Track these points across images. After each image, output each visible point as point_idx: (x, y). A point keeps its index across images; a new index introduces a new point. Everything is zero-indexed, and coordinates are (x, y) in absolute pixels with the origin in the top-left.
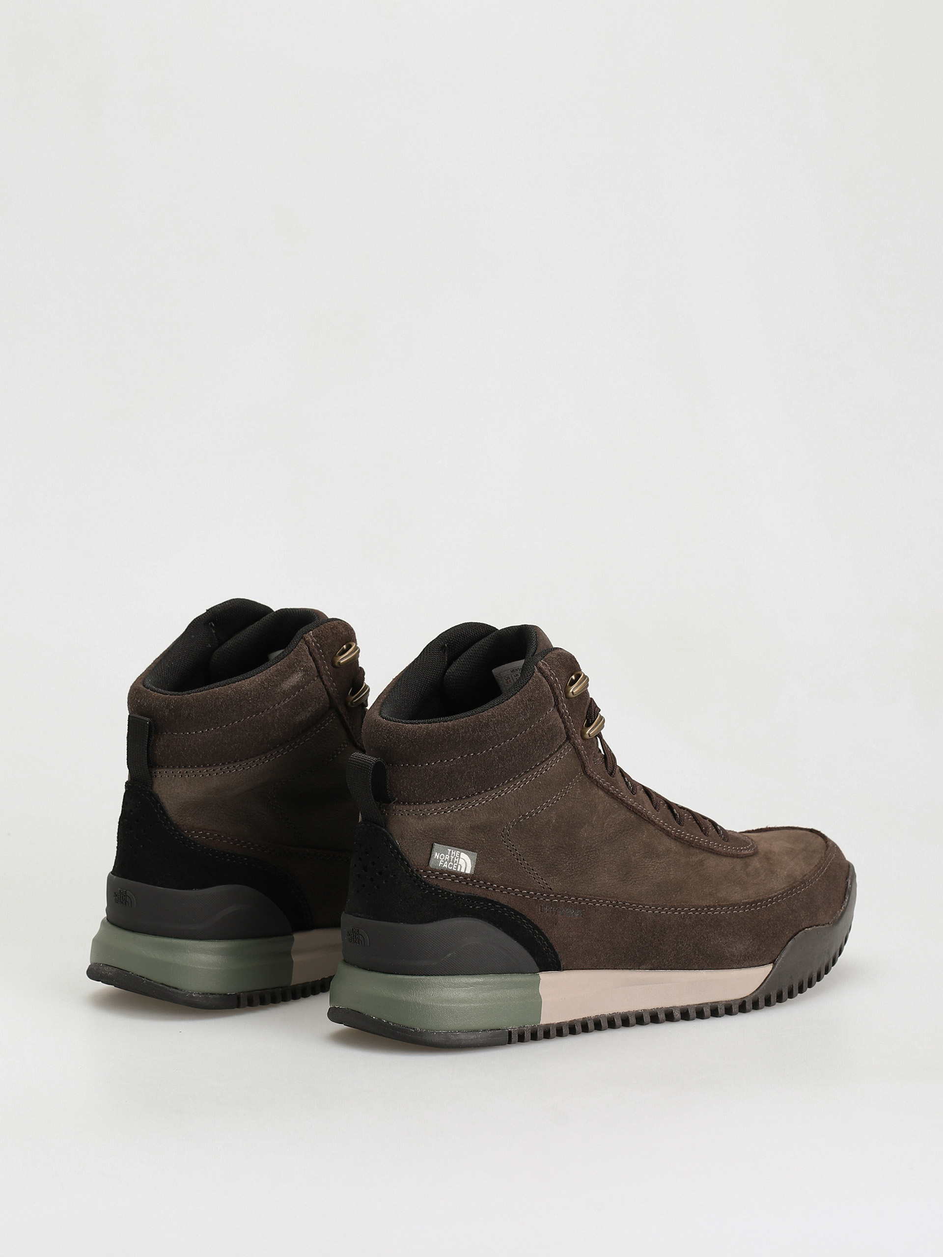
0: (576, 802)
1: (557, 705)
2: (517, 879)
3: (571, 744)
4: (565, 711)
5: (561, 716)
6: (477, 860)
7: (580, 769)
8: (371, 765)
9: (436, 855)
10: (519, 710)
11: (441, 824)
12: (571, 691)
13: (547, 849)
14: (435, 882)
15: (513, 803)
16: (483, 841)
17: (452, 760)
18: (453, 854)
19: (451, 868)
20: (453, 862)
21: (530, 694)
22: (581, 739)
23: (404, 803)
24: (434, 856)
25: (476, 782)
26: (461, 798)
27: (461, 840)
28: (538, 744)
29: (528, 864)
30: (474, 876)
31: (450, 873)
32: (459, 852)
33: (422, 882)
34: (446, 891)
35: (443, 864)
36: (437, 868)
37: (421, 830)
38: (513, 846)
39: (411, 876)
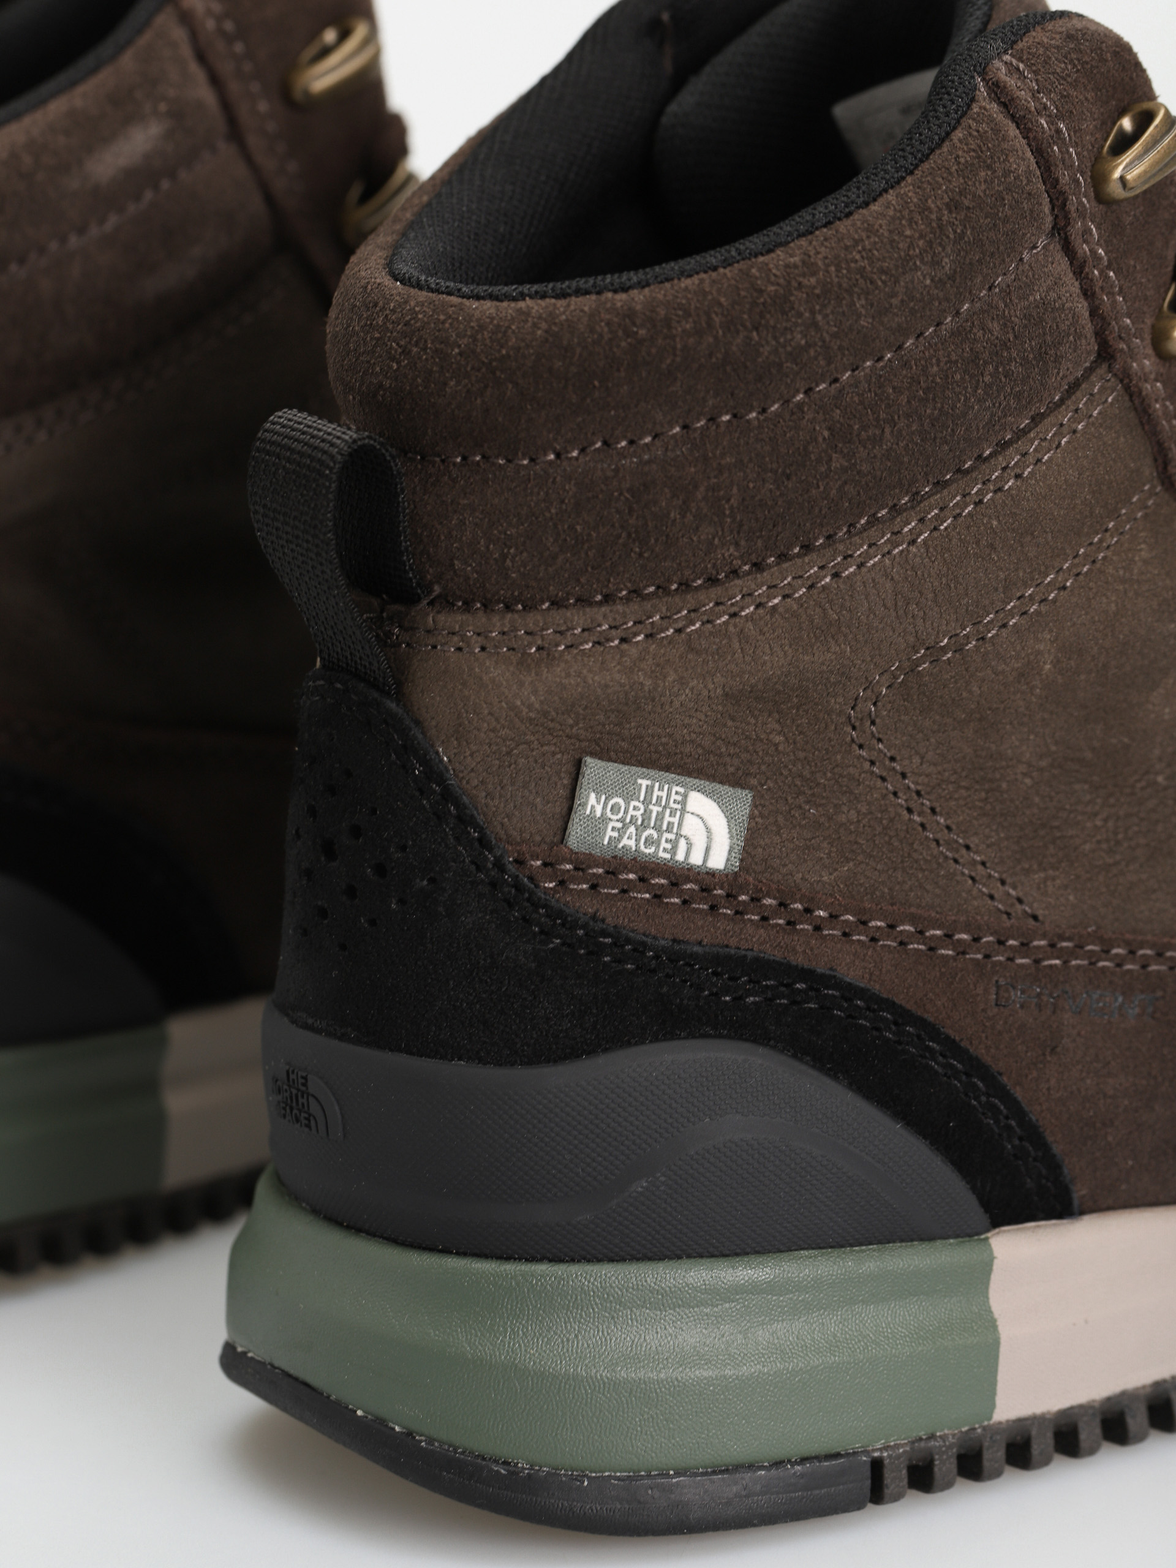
0: (1131, 594)
1: (1061, 231)
2: (907, 887)
3: (1115, 375)
4: (1093, 252)
5: (1079, 269)
6: (752, 817)
7: (1148, 470)
8: (332, 457)
9: (593, 803)
10: (911, 246)
11: (607, 686)
12: (1117, 174)
13: (1022, 768)
14: (588, 906)
15: (889, 604)
16: (776, 745)
17: (648, 440)
18: (659, 798)
19: (650, 850)
20: (657, 828)
21: (957, 182)
22: (1154, 359)
23: (468, 606)
24: (584, 805)
25: (741, 525)
26: (685, 586)
27: (692, 741)
28: (987, 379)
29: (948, 828)
30: (741, 880)
31: (647, 869)
32: (681, 790)
33: (536, 905)
34: (628, 941)
35: (620, 837)
36: (597, 852)
37: (530, 707)
38: (892, 759)
39: (493, 885)
